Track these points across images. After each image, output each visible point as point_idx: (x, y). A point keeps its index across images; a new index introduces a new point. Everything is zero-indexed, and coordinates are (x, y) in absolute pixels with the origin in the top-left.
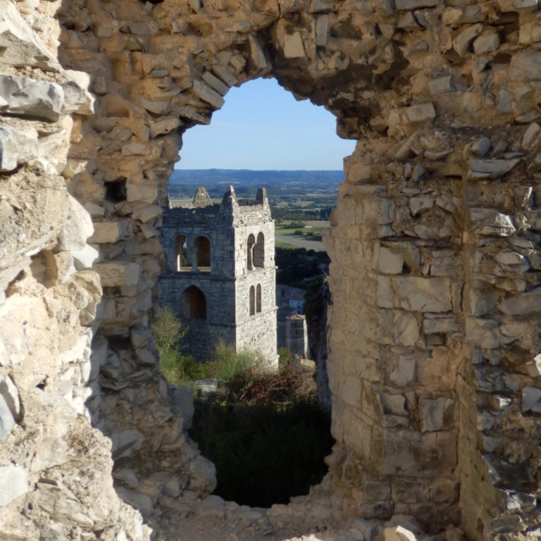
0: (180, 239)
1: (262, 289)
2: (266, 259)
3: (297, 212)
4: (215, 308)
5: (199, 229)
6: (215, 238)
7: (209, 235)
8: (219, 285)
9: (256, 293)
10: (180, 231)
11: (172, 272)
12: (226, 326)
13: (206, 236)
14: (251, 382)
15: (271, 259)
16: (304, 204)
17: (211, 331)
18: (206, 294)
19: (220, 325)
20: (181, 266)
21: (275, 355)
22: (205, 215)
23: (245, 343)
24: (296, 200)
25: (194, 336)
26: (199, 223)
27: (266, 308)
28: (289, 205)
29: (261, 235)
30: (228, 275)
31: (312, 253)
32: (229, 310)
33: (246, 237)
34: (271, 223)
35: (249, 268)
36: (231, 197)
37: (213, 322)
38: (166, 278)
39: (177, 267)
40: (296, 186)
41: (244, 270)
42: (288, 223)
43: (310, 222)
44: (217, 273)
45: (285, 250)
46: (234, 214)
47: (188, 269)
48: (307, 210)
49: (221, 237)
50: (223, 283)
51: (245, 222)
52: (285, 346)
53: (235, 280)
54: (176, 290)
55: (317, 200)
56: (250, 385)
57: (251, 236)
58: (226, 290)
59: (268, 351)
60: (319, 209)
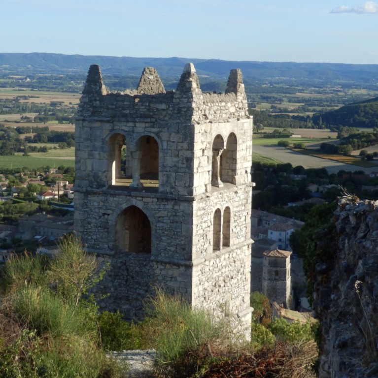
0: (117, 139)
1: (232, 215)
2: (238, 172)
3: (282, 117)
4: (163, 238)
5: (143, 125)
6: (166, 139)
7: (157, 134)
8: (169, 206)
9: (222, 219)
10: (116, 127)
11: (104, 186)
12: (178, 265)
13: (153, 135)
14: (207, 366)
15: (246, 172)
16: (292, 106)
17: (157, 271)
18: (151, 219)
19: (169, 263)
20: (117, 178)
21: (247, 308)
22: (152, 105)
23: (205, 289)
24: (281, 101)
25: (133, 277)
26: (144, 116)
27: (237, 241)
28: (272, 107)
29: (233, 137)
30: (183, 192)
31: (299, 170)
32: (183, 242)
33: (211, 139)
34: (248, 120)
35: (214, 183)
36: (191, 79)
37: (159, 258)
38: (95, 194)
39: (111, 179)
40: (281, 82)
41: (206, 185)
42: (269, 130)
43: (299, 129)
44: (168, 190)
45: (265, 166)
46: (194, 105)
47: (127, 183)
48: (296, 114)
49: (175, 138)
50: (176, 204)
51: (210, 117)
52: (260, 290)
53: (193, 199)
54: (109, 212)
55: (309, 102)
56: (203, 371)
57: (219, 137)
58: (180, 214)
59: (238, 302)
60: (311, 114)
